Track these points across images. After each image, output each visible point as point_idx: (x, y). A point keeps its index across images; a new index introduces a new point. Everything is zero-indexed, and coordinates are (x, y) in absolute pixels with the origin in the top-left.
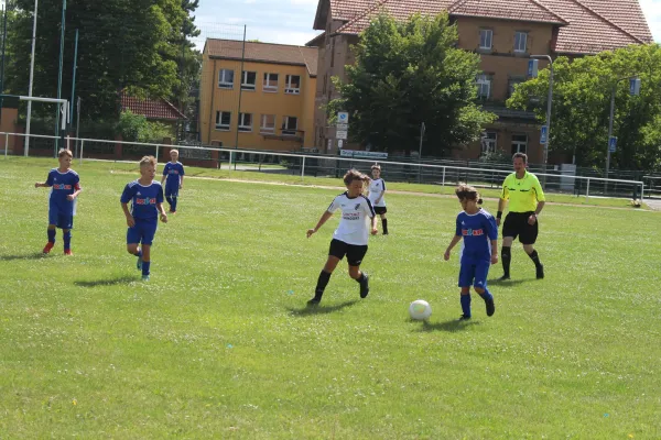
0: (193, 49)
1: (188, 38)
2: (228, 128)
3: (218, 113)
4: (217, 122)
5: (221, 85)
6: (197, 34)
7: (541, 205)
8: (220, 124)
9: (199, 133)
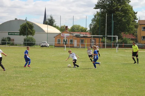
0: (136, 23)
1: (135, 20)
2: (144, 40)
3: (142, 37)
4: (142, 39)
5: (142, 30)
6: (137, 19)
7: (138, 51)
8: (143, 39)
9: (138, 41)
